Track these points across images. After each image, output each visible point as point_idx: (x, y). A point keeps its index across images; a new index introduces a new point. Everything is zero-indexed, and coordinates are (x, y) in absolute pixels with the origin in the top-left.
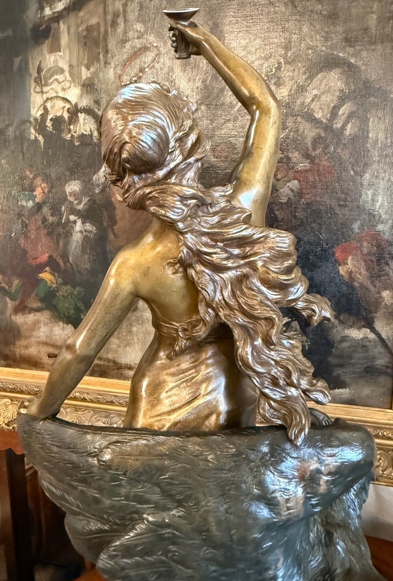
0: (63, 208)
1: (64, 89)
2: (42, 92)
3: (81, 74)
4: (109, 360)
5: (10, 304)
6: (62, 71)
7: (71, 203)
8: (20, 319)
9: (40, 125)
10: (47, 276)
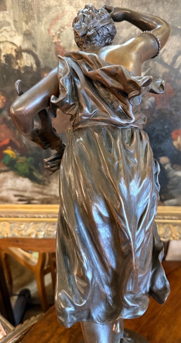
1: (11, 36)
6: (9, 24)
10: (9, 152)
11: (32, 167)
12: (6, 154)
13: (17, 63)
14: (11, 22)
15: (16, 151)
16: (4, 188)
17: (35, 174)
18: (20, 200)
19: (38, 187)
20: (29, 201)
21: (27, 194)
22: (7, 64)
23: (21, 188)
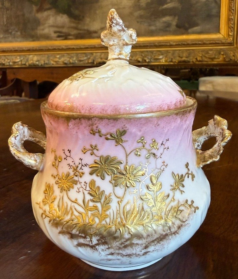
4: (85, 30)
5: (35, 8)
8: (39, 15)
11: (71, 3)
16: (47, 25)
17: (72, 10)
18: (59, 37)
19: (74, 23)
20: (66, 37)
21: (65, 30)
23: (60, 25)
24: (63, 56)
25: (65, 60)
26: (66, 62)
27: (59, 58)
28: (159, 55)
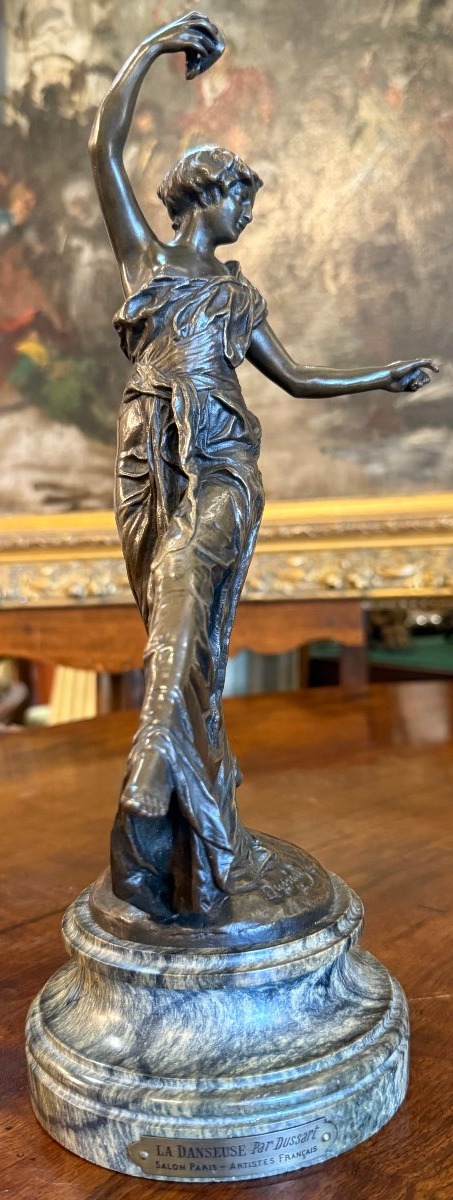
0: (61, 230)
1: (63, 41)
2: (26, 49)
3: (89, 15)
6: (59, 13)
7: (75, 218)
9: (23, 101)
10: (32, 348)
11: (91, 390)
12: (23, 357)
13: (71, 103)
14: (66, 7)
15: (50, 343)
16: (7, 463)
17: (97, 411)
18: (50, 501)
19: (102, 454)
20: (74, 501)
21: (71, 480)
22: (47, 110)
23: (54, 461)
24: (66, 569)
25: (74, 584)
26: (76, 590)
27: (53, 577)
28: (400, 563)
